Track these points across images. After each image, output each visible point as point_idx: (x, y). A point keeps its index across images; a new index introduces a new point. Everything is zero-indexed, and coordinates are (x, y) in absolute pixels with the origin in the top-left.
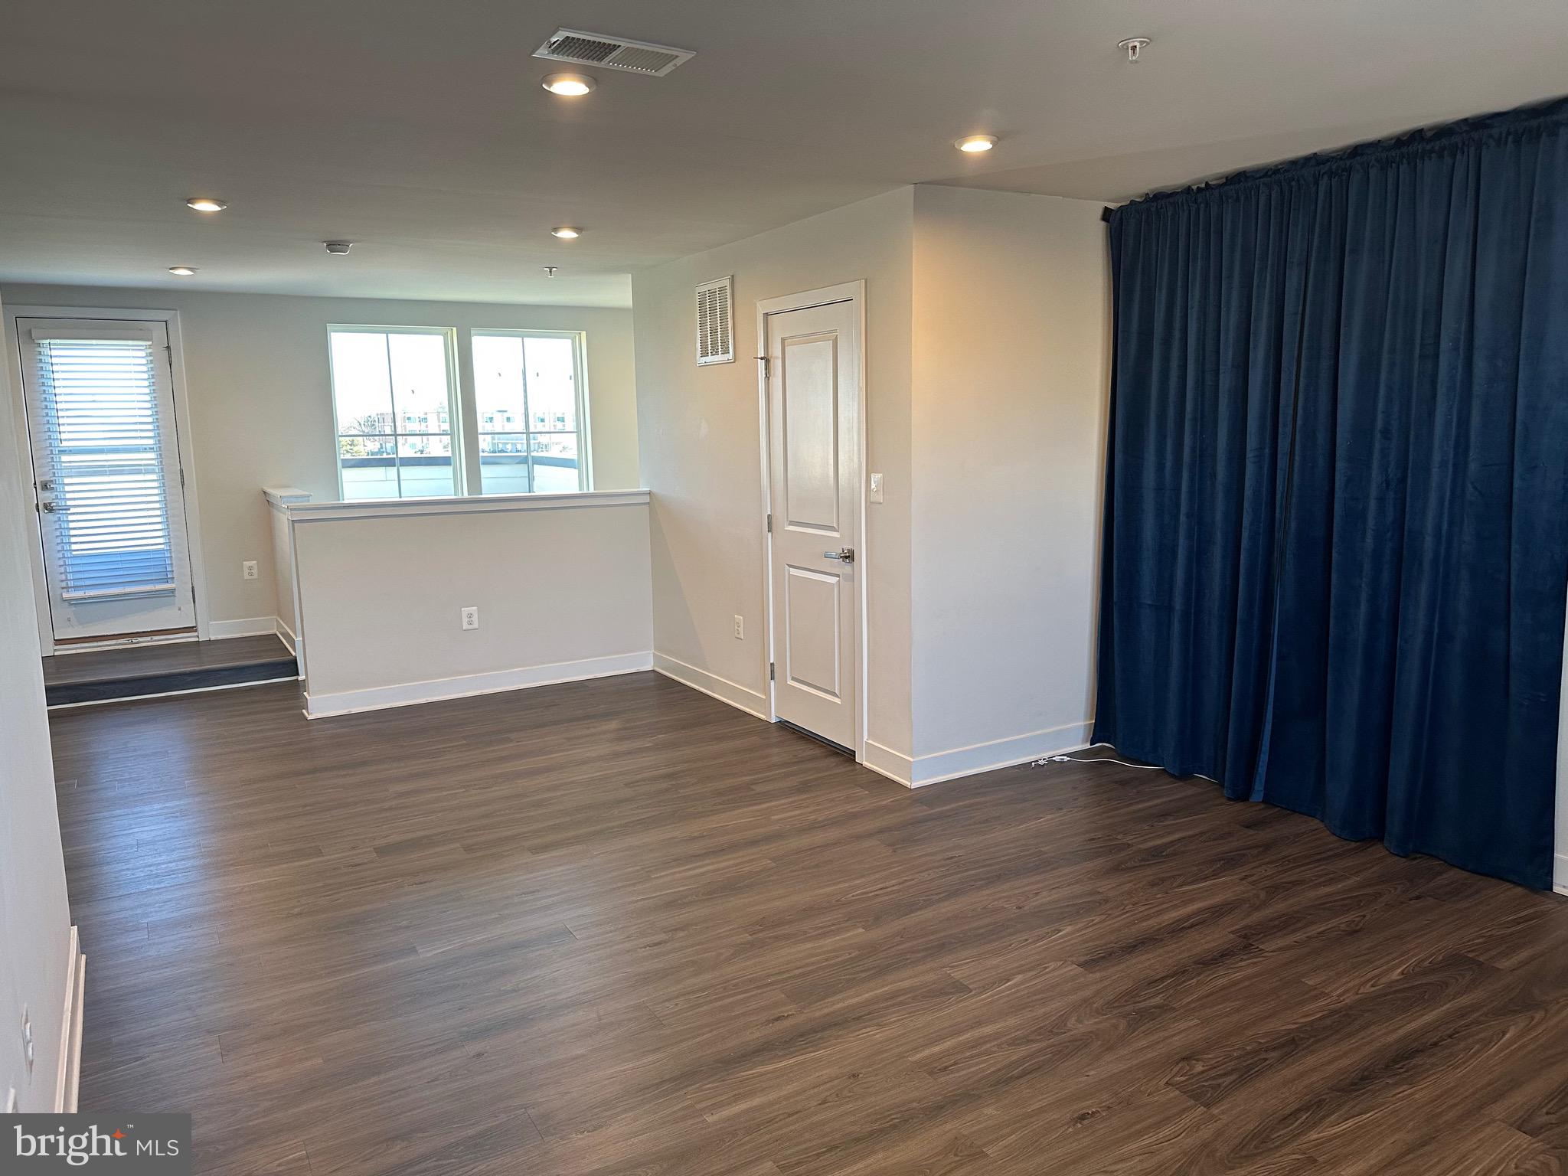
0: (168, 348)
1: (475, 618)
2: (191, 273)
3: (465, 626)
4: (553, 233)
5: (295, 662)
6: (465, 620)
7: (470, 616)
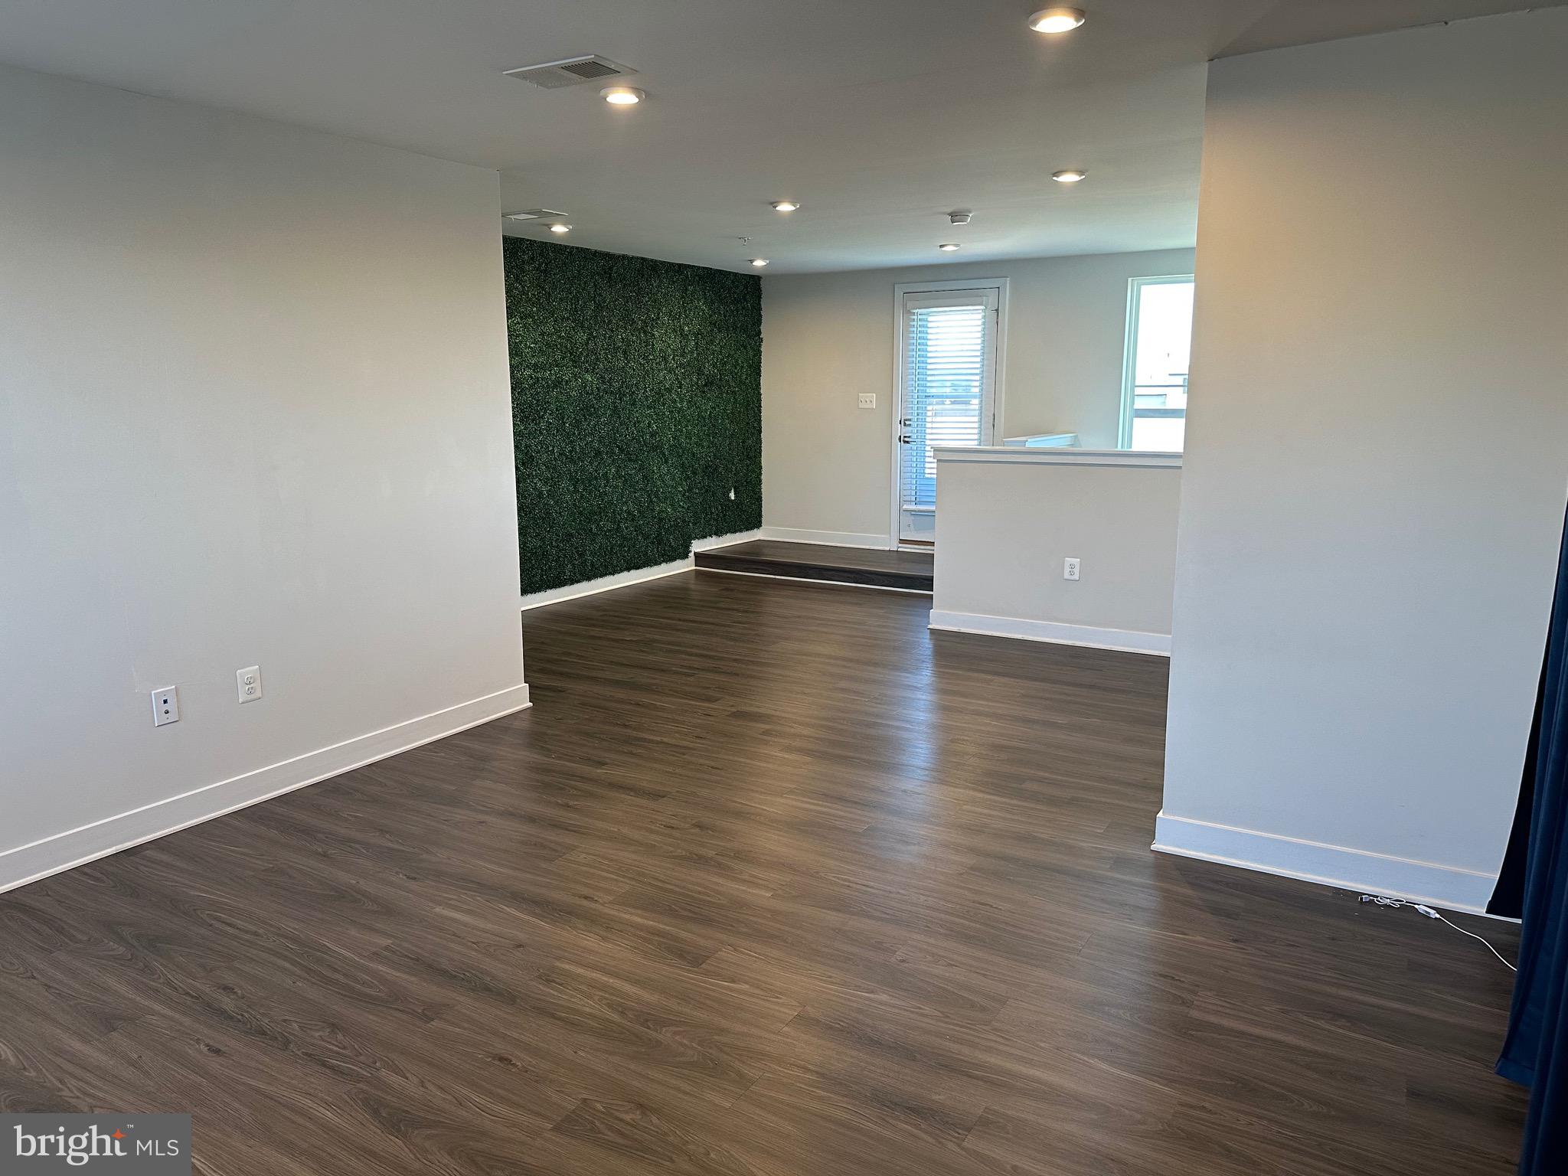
0: (997, 310)
1: (1077, 570)
2: (955, 248)
3: (1067, 576)
4: (1055, 178)
5: (931, 579)
6: (1067, 570)
7: (1072, 566)
